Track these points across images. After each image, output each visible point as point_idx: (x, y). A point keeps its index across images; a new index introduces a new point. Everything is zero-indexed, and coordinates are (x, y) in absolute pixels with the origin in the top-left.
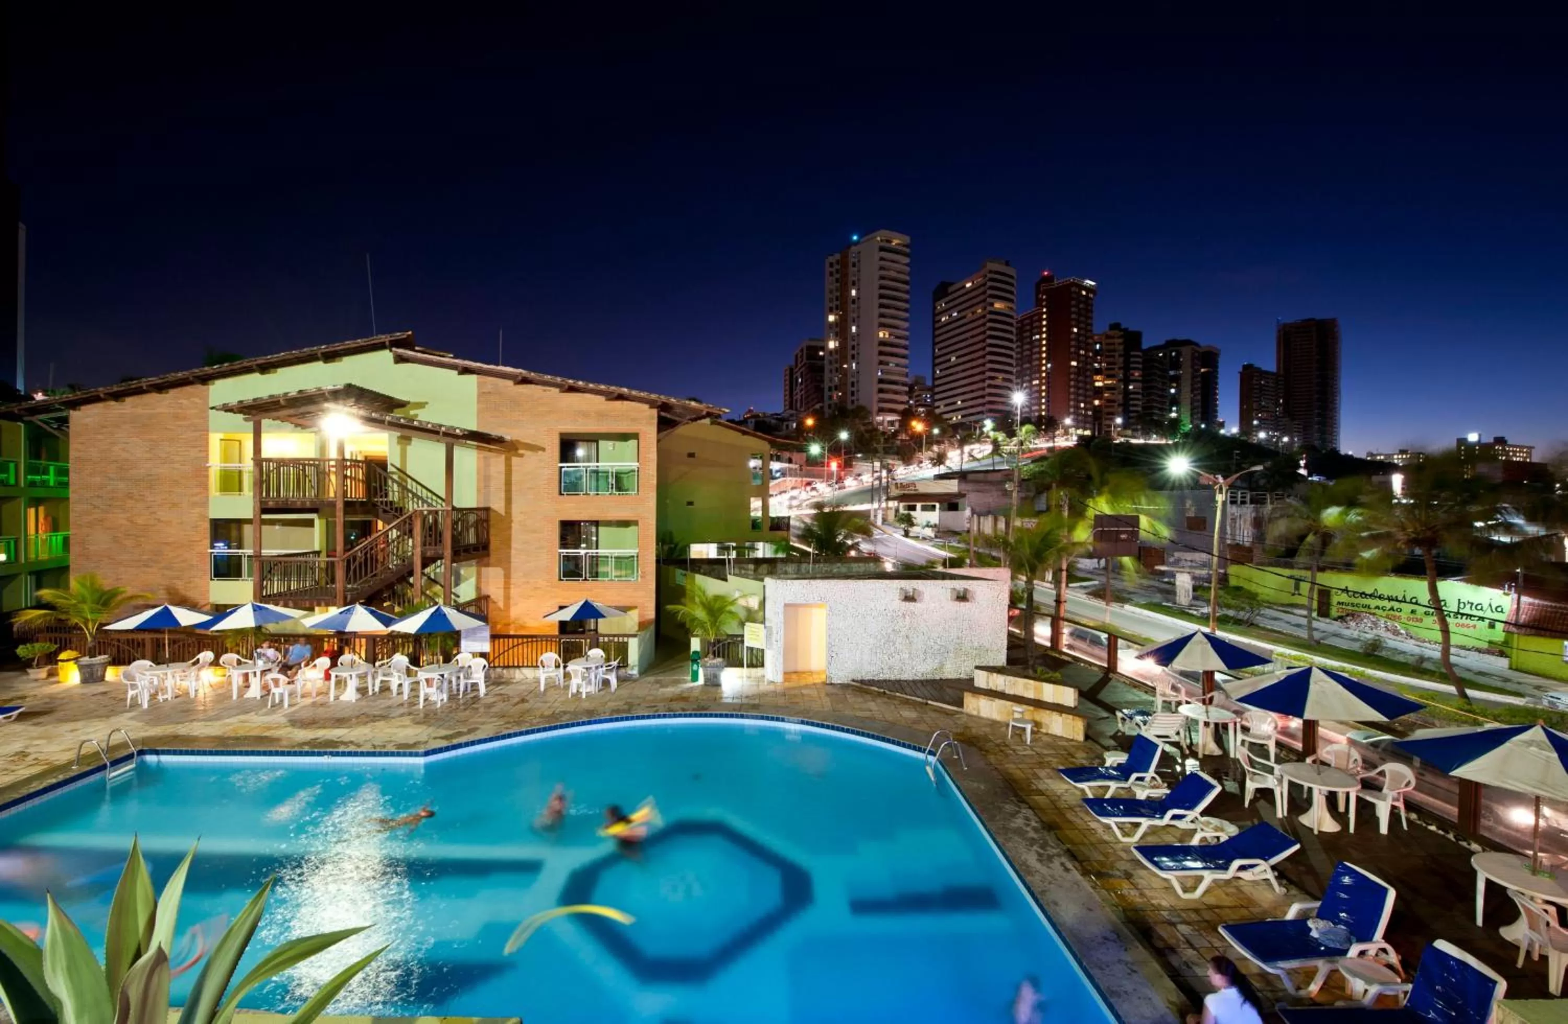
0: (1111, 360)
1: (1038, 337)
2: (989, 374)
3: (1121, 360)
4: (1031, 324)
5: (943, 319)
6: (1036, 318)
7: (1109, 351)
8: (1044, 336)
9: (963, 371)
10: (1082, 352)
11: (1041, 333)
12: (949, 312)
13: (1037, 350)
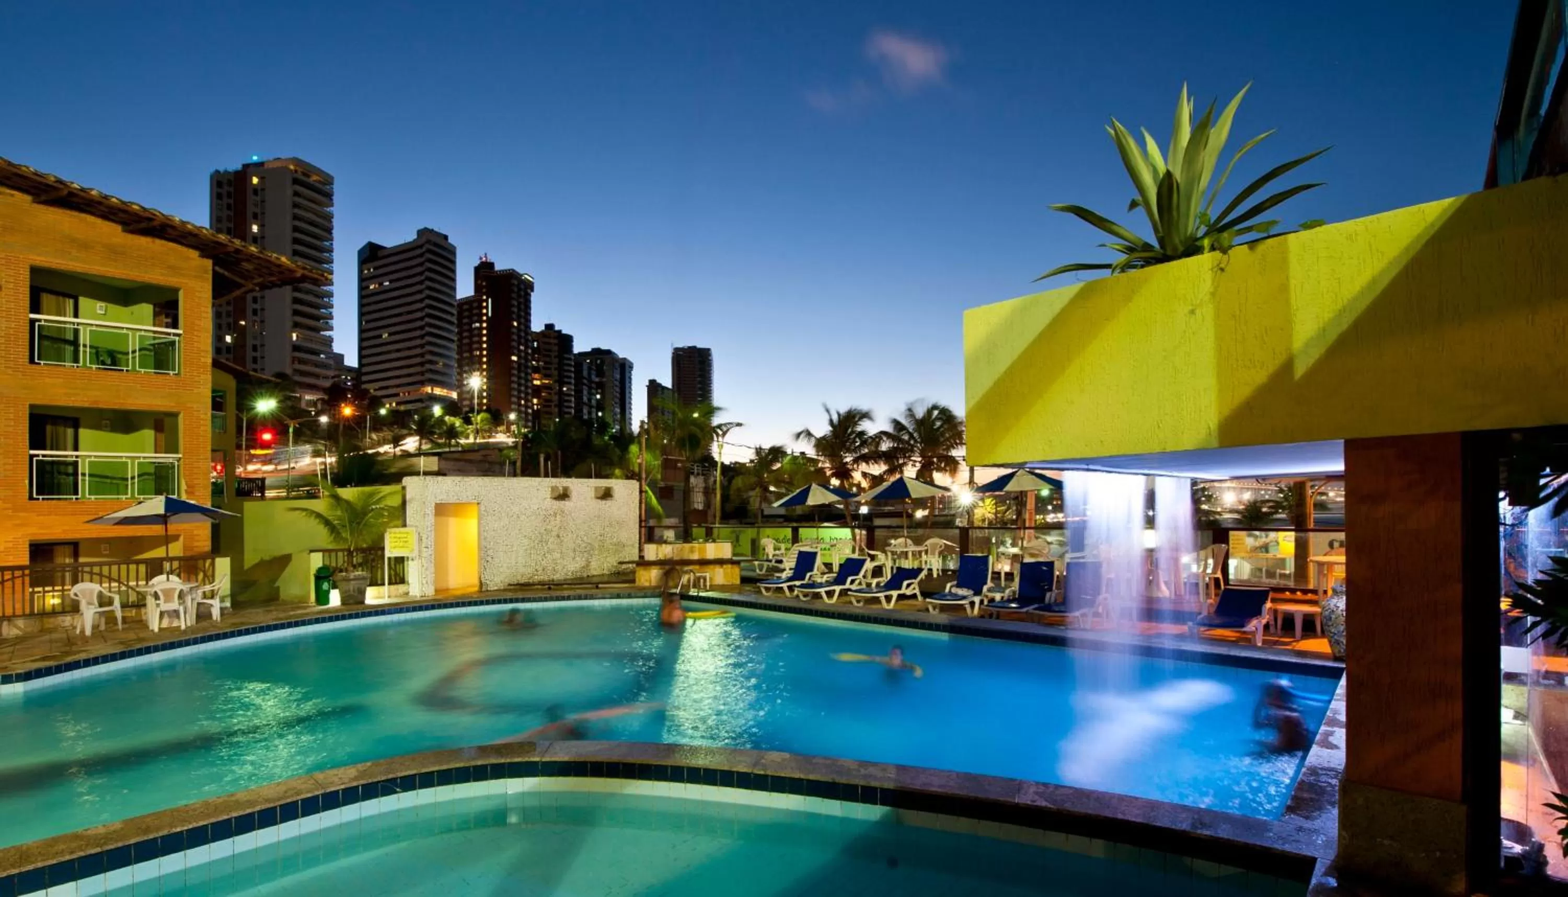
0: (548, 359)
1: (478, 325)
2: (428, 357)
3: (556, 360)
4: (470, 310)
5: (372, 287)
6: (475, 305)
7: (546, 350)
8: (485, 325)
9: (398, 351)
10: (522, 348)
11: (481, 322)
12: (380, 280)
13: (476, 339)
